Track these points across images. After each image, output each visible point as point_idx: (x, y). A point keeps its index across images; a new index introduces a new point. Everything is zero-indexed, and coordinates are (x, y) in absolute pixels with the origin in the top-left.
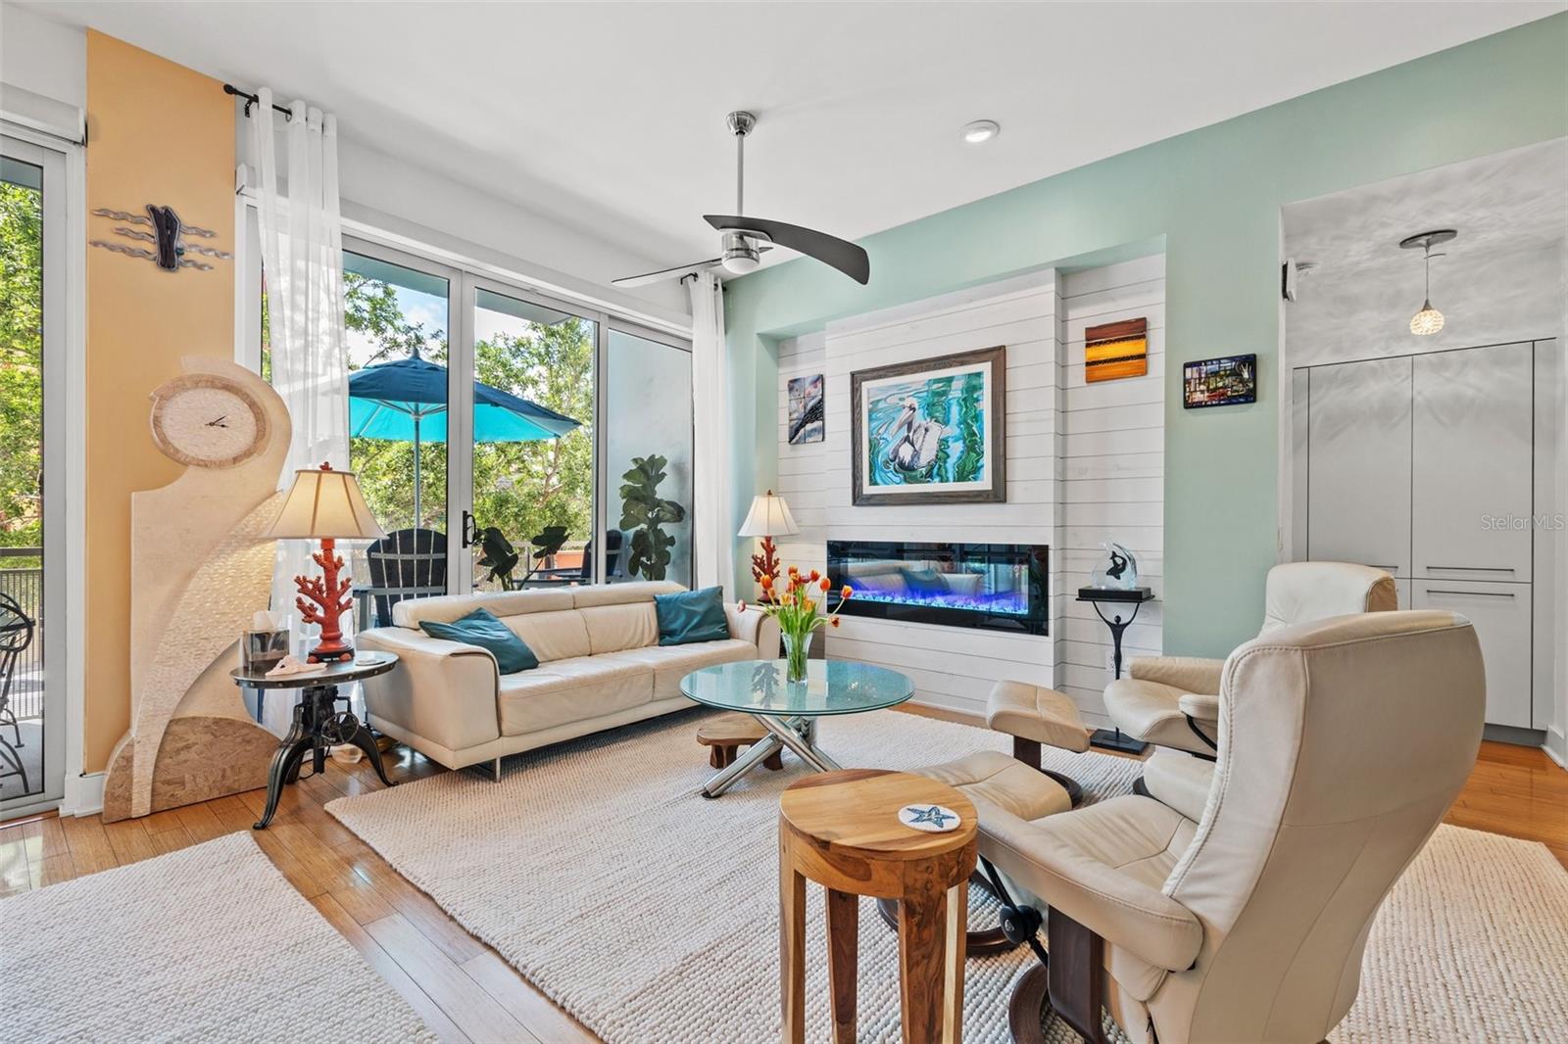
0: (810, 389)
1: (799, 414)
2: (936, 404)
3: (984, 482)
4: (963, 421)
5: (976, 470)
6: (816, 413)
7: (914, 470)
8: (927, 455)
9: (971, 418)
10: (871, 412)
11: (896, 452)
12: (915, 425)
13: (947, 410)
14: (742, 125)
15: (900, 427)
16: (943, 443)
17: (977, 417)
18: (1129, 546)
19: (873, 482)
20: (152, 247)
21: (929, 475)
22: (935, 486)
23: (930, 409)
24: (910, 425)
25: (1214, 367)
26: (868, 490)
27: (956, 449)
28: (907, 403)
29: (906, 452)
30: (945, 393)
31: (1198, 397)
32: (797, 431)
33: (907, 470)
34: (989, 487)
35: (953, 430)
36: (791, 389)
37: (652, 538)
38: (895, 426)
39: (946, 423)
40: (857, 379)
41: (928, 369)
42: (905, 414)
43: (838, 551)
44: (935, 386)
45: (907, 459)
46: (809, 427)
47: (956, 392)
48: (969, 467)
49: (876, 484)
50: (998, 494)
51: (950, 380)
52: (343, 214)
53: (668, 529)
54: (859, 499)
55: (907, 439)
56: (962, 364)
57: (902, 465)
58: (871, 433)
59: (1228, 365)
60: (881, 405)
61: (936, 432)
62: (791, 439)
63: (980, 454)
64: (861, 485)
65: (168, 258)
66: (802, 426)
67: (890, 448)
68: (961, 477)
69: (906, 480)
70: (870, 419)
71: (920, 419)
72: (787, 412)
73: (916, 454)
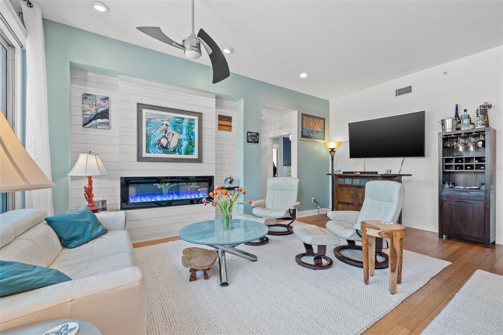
0: (99, 102)
1: (91, 113)
2: (177, 125)
3: (195, 156)
4: (188, 134)
5: (192, 152)
6: (103, 116)
7: (168, 149)
8: (173, 144)
9: (190, 134)
10: (147, 123)
11: (159, 141)
12: (168, 132)
13: (181, 129)
15: (161, 131)
16: (180, 141)
17: (193, 134)
19: (148, 151)
21: (174, 151)
22: (176, 156)
23: (175, 127)
24: (166, 132)
25: (253, 134)
26: (145, 155)
27: (185, 144)
28: (165, 122)
29: (164, 142)
30: (181, 123)
31: (250, 140)
32: (89, 121)
33: (165, 149)
34: (197, 157)
35: (183, 136)
36: (84, 98)
38: (159, 131)
39: (181, 133)
40: (141, 107)
41: (175, 112)
42: (164, 127)
43: (126, 183)
44: (177, 119)
45: (165, 144)
46: (99, 121)
47: (185, 123)
48: (190, 150)
49: (149, 153)
50: (199, 160)
51: (183, 119)
54: (140, 158)
55: (164, 137)
56: (188, 114)
57: (162, 146)
58: (147, 131)
60: (152, 121)
61: (177, 136)
62: (84, 125)
63: (194, 146)
64: (142, 153)
66: (94, 119)
67: (157, 139)
68: (187, 153)
69: (164, 152)
70: (147, 125)
71: (170, 130)
72: (81, 110)
73: (168, 143)
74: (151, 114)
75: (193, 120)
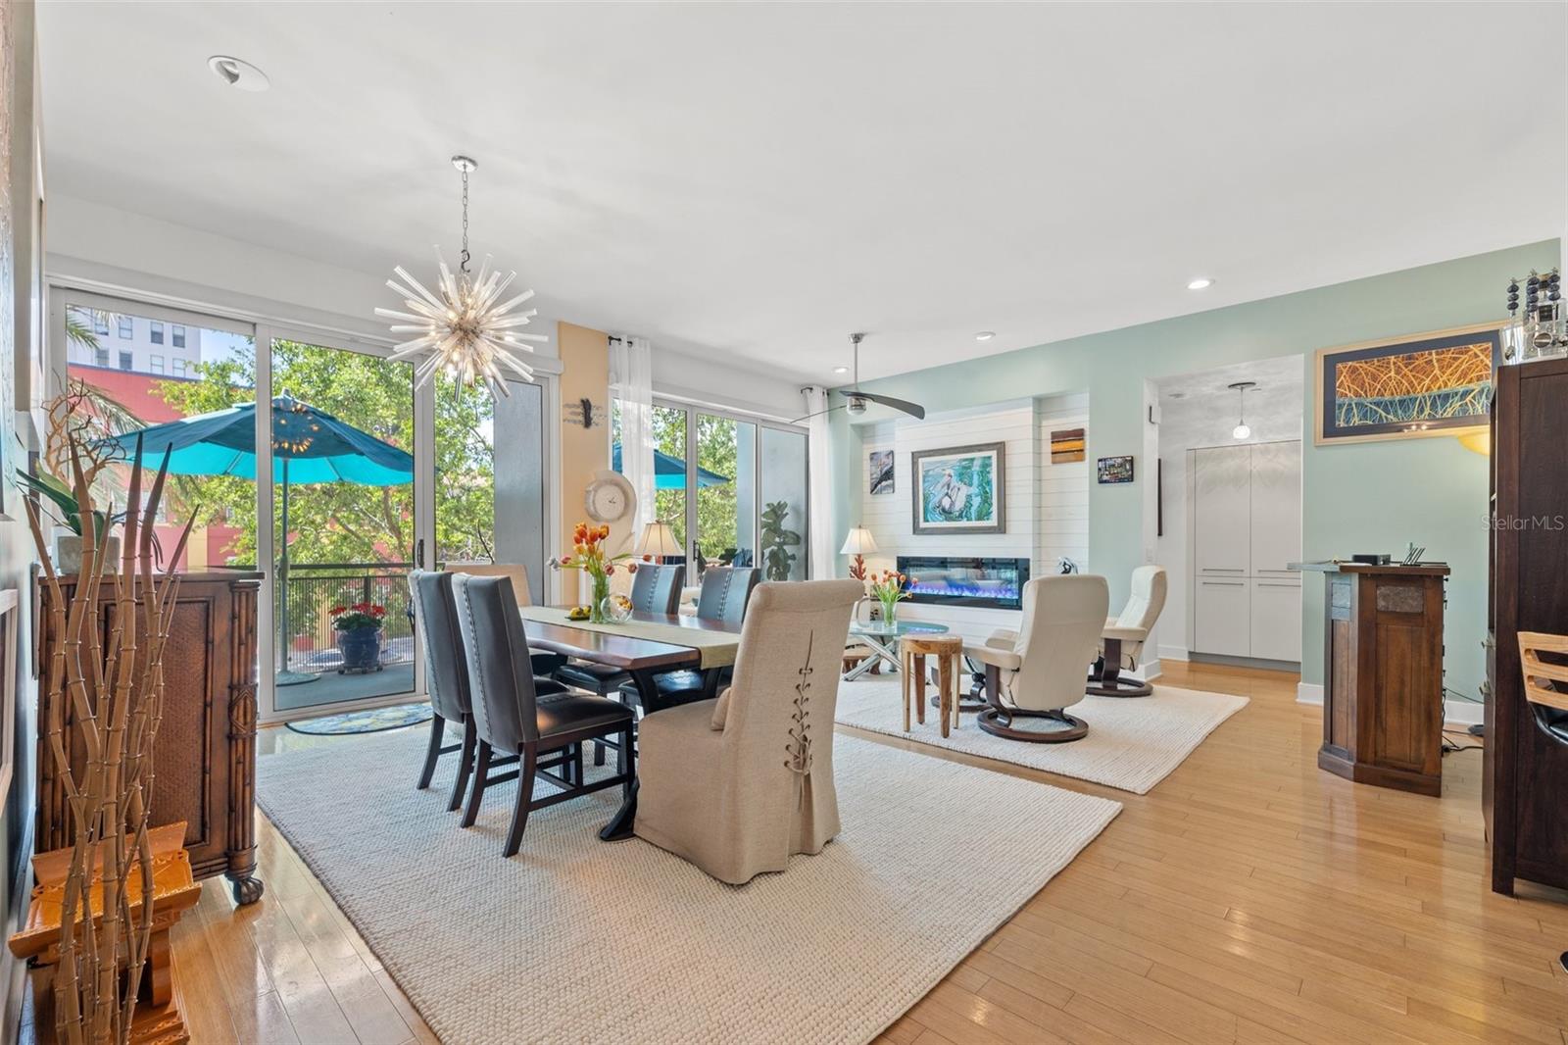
0: (884, 460)
1: (877, 475)
2: (964, 474)
3: (993, 522)
4: (980, 485)
5: (989, 514)
6: (888, 475)
7: (951, 513)
8: (959, 505)
9: (985, 483)
10: (924, 477)
11: (940, 502)
12: (952, 486)
13: (971, 478)
14: (857, 338)
15: (943, 487)
16: (969, 497)
17: (989, 483)
18: (1074, 559)
19: (926, 520)
20: (581, 418)
21: (961, 516)
22: (964, 523)
23: (961, 476)
24: (949, 486)
25: (1112, 462)
26: (923, 525)
27: (976, 501)
28: (947, 472)
29: (946, 503)
30: (969, 468)
31: (1105, 478)
32: (876, 486)
33: (947, 514)
34: (996, 524)
35: (974, 490)
36: (872, 459)
37: (781, 556)
38: (939, 486)
39: (971, 485)
40: (916, 456)
41: (959, 453)
42: (946, 479)
43: (904, 564)
44: (964, 463)
45: (947, 507)
46: (884, 483)
47: (976, 467)
48: (985, 511)
49: (928, 521)
50: (1001, 529)
51: (972, 460)
52: (653, 389)
53: (789, 550)
54: (916, 530)
55: (947, 494)
56: (980, 451)
57: (944, 510)
58: (924, 490)
59: (1119, 461)
60: (931, 473)
61: (965, 490)
62: (872, 491)
63: (991, 505)
64: (918, 522)
65: (588, 423)
66: (879, 483)
67: (937, 500)
68: (980, 518)
69: (946, 519)
70: (924, 482)
71: (955, 482)
72: (868, 473)
73: (952, 504)
74: (929, 463)
75: (990, 458)
